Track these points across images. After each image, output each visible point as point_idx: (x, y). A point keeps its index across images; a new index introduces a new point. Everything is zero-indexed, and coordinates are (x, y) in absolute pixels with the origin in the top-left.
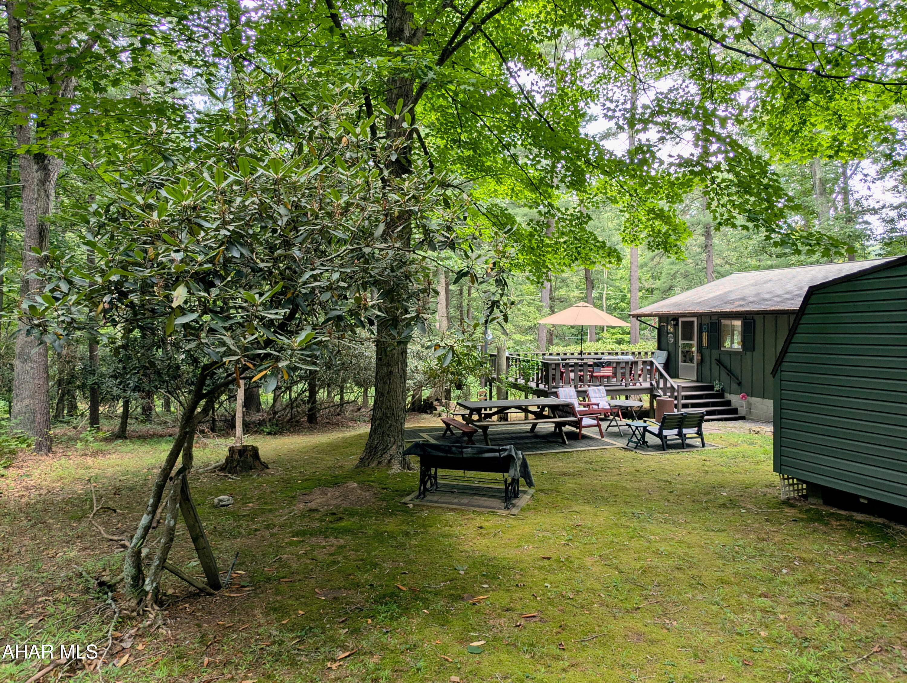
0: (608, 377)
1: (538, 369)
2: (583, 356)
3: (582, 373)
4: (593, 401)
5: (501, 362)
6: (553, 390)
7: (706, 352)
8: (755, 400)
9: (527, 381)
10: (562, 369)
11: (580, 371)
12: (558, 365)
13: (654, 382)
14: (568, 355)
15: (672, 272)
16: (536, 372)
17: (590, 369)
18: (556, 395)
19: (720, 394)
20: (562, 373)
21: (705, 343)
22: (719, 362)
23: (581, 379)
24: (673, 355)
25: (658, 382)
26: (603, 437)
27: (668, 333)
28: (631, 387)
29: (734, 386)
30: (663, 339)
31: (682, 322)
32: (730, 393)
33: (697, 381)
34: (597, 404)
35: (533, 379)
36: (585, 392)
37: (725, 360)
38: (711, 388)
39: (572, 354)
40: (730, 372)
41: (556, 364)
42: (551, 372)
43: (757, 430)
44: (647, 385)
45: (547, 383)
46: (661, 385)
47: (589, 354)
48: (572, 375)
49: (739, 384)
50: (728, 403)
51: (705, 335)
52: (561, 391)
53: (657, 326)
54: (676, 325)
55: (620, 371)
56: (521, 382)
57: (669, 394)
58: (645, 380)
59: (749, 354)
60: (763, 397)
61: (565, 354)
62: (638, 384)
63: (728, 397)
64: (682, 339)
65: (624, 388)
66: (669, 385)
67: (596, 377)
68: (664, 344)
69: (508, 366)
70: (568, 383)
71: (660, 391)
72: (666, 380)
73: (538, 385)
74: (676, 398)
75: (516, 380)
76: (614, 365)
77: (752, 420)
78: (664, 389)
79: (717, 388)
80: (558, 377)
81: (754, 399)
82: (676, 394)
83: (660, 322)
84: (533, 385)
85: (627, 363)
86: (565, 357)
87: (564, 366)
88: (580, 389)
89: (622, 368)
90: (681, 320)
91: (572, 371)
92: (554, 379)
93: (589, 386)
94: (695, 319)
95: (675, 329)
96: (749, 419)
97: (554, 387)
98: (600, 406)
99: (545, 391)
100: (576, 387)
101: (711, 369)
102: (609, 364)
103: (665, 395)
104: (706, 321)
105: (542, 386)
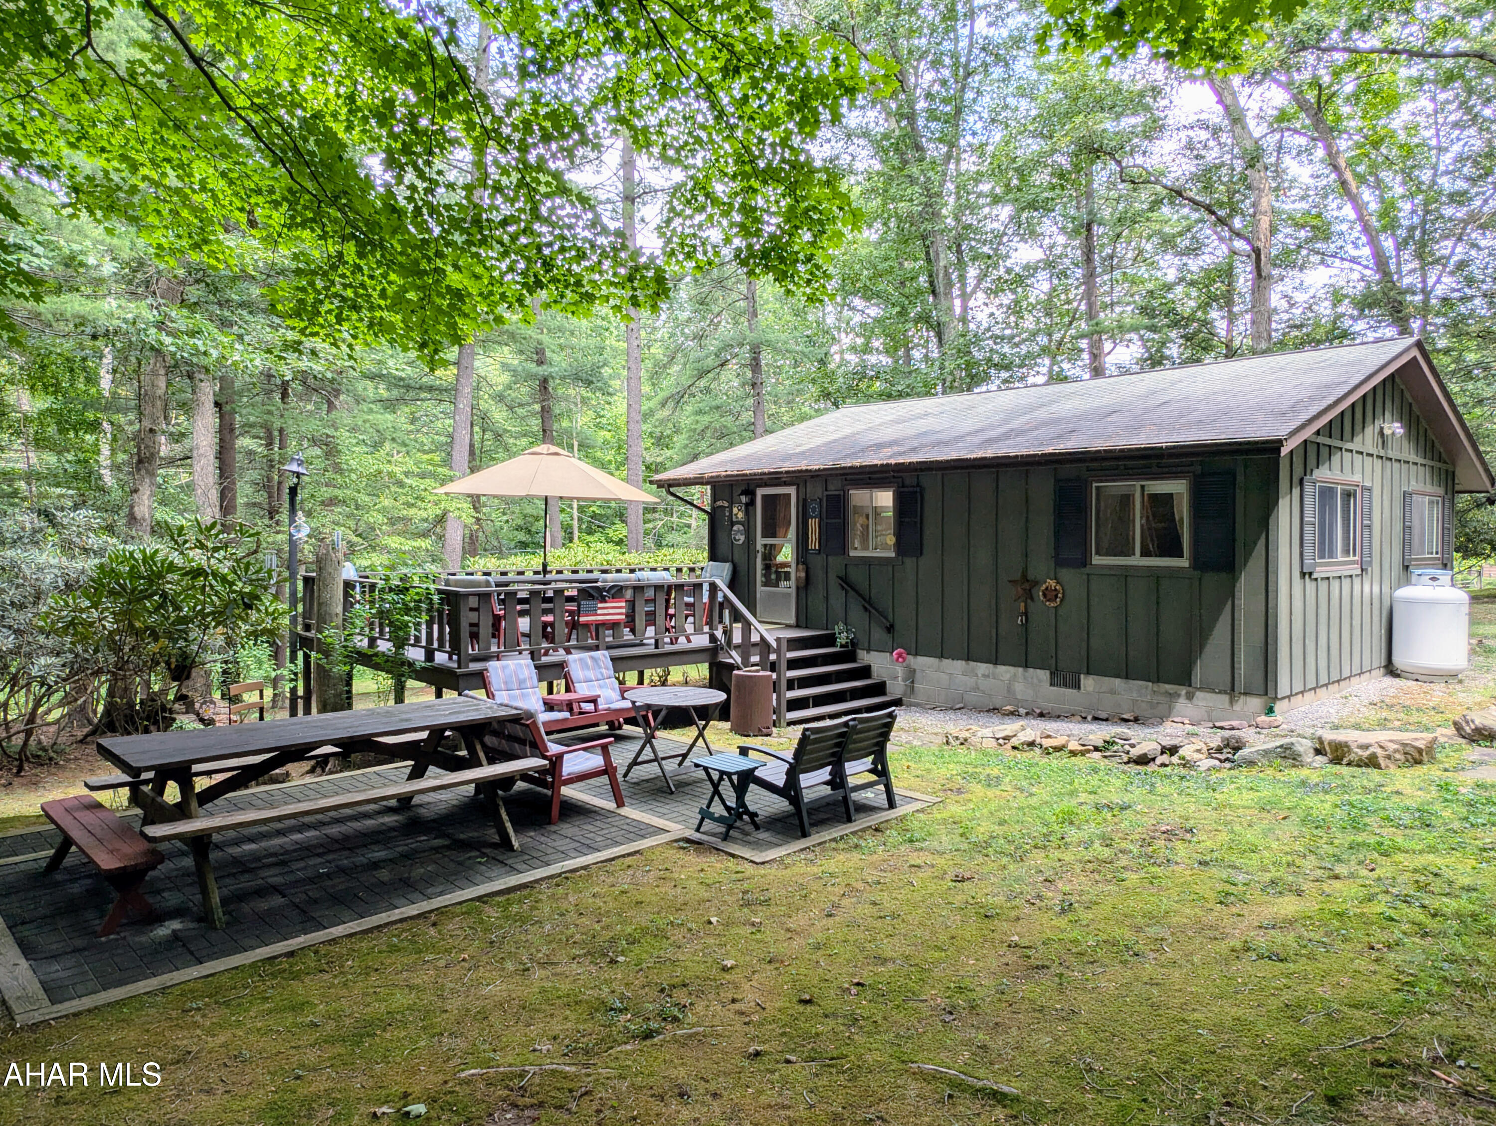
0: (614, 626)
1: (429, 611)
2: (548, 577)
3: (549, 618)
4: (583, 690)
5: (326, 595)
6: (474, 666)
7: (817, 562)
8: (921, 662)
9: (400, 643)
10: (499, 610)
11: (546, 612)
12: (484, 597)
13: (719, 634)
14: (511, 576)
15: (700, 427)
16: (425, 617)
17: (572, 607)
18: (480, 680)
19: (849, 655)
20: (497, 619)
21: (814, 543)
22: (846, 582)
23: (547, 633)
24: (743, 569)
25: (727, 633)
26: (620, 804)
27: (733, 524)
28: (669, 648)
29: (878, 634)
30: (722, 536)
31: (764, 497)
32: (869, 650)
33: (798, 626)
34: (594, 701)
35: (417, 639)
36: (561, 666)
37: (857, 576)
38: (830, 640)
39: (521, 573)
40: (869, 604)
41: (479, 595)
42: (467, 618)
43: (963, 735)
44: (701, 641)
45: (456, 648)
46: (737, 638)
47: (559, 572)
48: (524, 624)
49: (890, 629)
50: (865, 672)
51: (813, 525)
52: (496, 670)
53: (708, 509)
54: (751, 504)
55: (642, 609)
56: (384, 646)
57: (755, 659)
58: (698, 631)
59: (909, 562)
60: (942, 656)
61: (504, 574)
62: (682, 639)
63: (865, 658)
64: (764, 536)
65: (651, 650)
66: (755, 638)
67: (587, 625)
68: (723, 549)
69: (348, 604)
70: (512, 646)
71: (734, 653)
72: (747, 625)
73: (430, 656)
74: (773, 667)
75: (372, 642)
76: (629, 594)
77: (916, 705)
78: (745, 648)
79: (842, 639)
80: (485, 630)
81: (921, 660)
82: (773, 657)
83: (714, 498)
84: (416, 654)
85: (658, 588)
86: (504, 579)
87: (502, 602)
88: (544, 659)
89: (647, 601)
90: (760, 492)
91: (522, 613)
92: (474, 636)
93: (568, 651)
94: (792, 491)
95: (747, 513)
96: (910, 705)
97: (476, 659)
98: (602, 706)
99: (450, 672)
100: (533, 655)
101: (827, 599)
102: (617, 591)
103: (746, 663)
104: (816, 491)
105: (441, 658)
